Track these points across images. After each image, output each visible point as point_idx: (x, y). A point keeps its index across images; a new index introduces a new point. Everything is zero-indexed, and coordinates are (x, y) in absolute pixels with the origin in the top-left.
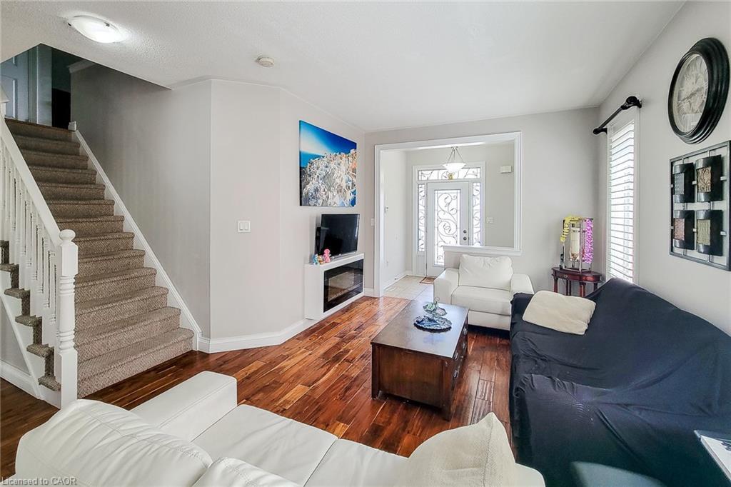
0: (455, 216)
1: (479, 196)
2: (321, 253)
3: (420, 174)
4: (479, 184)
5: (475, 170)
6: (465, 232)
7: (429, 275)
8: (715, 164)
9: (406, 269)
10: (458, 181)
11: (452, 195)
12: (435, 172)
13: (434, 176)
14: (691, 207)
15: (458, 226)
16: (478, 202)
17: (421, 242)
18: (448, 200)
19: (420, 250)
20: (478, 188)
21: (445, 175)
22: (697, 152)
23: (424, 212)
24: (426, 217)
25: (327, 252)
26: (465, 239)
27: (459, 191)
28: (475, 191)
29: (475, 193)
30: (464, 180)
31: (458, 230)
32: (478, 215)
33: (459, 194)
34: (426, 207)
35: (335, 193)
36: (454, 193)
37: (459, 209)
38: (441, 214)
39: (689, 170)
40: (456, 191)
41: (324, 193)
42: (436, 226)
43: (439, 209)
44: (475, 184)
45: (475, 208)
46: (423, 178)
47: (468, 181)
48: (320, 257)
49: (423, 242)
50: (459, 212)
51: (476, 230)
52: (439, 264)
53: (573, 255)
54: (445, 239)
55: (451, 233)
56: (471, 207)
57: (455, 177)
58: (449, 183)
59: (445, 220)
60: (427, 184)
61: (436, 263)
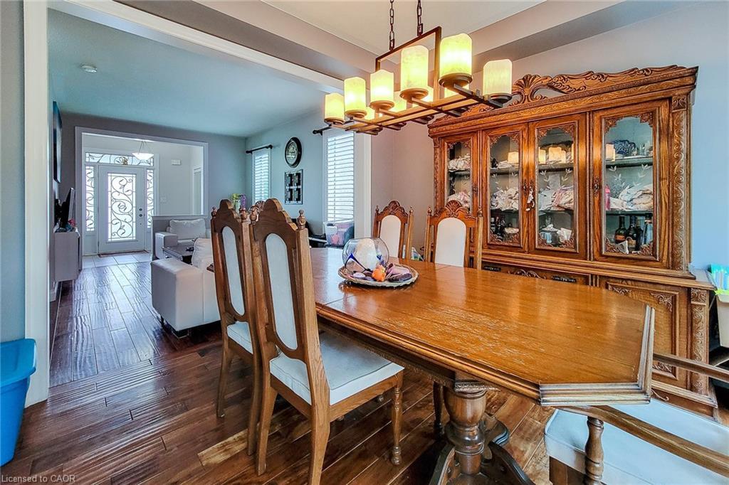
0: (131, 197)
1: (152, 181)
4: (152, 171)
6: (140, 210)
7: (101, 252)
8: (298, 175)
10: (132, 167)
11: (128, 179)
12: (107, 156)
13: (107, 159)
14: (291, 188)
15: (134, 205)
16: (151, 185)
17: (89, 222)
18: (123, 183)
19: (88, 230)
20: (152, 174)
21: (118, 160)
22: (294, 171)
23: (92, 193)
24: (96, 198)
26: (141, 216)
27: (134, 175)
28: (148, 176)
29: (149, 178)
30: (138, 167)
31: (134, 208)
32: (152, 196)
33: (134, 178)
34: (96, 188)
36: (129, 177)
37: (134, 190)
38: (115, 195)
39: (291, 176)
40: (131, 175)
42: (109, 206)
43: (113, 190)
44: (148, 171)
45: (148, 190)
46: (92, 161)
47: (143, 167)
49: (92, 222)
50: (134, 193)
51: (150, 208)
52: (113, 240)
54: (119, 217)
55: (126, 211)
56: (145, 189)
57: (129, 163)
58: (124, 168)
59: (120, 200)
60: (96, 166)
61: (109, 240)
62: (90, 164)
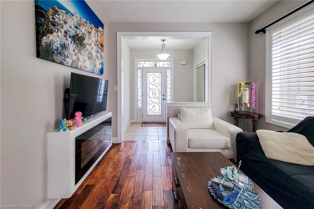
0: (158, 87)
1: (170, 77)
2: (72, 117)
3: (138, 63)
4: (170, 70)
5: (168, 62)
6: (163, 96)
7: (144, 121)
9: (131, 119)
10: (159, 68)
11: (157, 75)
12: (147, 62)
13: (147, 64)
15: (160, 93)
16: (170, 79)
17: (139, 102)
18: (155, 78)
19: (139, 107)
20: (170, 72)
21: (152, 64)
23: (140, 85)
24: (142, 88)
25: (79, 115)
26: (164, 99)
27: (160, 73)
28: (168, 73)
29: (168, 75)
30: (162, 68)
31: (160, 95)
32: (170, 86)
33: (160, 75)
34: (142, 82)
35: (86, 58)
37: (160, 83)
38: (151, 86)
40: (158, 73)
41: (74, 53)
42: (148, 93)
43: (150, 83)
44: (168, 70)
45: (168, 83)
46: (140, 66)
47: (165, 68)
48: (70, 122)
49: (140, 102)
50: (160, 85)
51: (169, 94)
52: (150, 114)
53: (245, 104)
54: (153, 100)
55: (156, 96)
56: (166, 82)
57: (158, 66)
58: (155, 69)
59: (153, 89)
60: (143, 69)
61: (148, 114)
62: (140, 68)
